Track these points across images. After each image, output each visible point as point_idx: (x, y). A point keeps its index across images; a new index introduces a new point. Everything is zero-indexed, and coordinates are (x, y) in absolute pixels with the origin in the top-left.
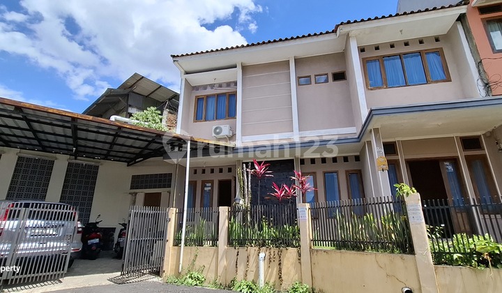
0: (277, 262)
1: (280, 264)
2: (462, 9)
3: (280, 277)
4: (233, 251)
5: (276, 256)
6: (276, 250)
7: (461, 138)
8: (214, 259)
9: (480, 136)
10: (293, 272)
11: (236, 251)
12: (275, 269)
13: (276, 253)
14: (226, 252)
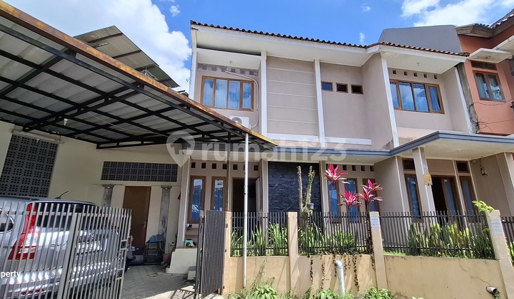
0: (352, 269)
1: (355, 271)
2: (463, 59)
3: (357, 284)
4: (307, 260)
5: (352, 263)
6: (351, 257)
7: (457, 161)
8: (285, 269)
9: (467, 162)
10: (367, 277)
11: (310, 259)
12: (351, 276)
13: (351, 260)
14: (298, 261)
